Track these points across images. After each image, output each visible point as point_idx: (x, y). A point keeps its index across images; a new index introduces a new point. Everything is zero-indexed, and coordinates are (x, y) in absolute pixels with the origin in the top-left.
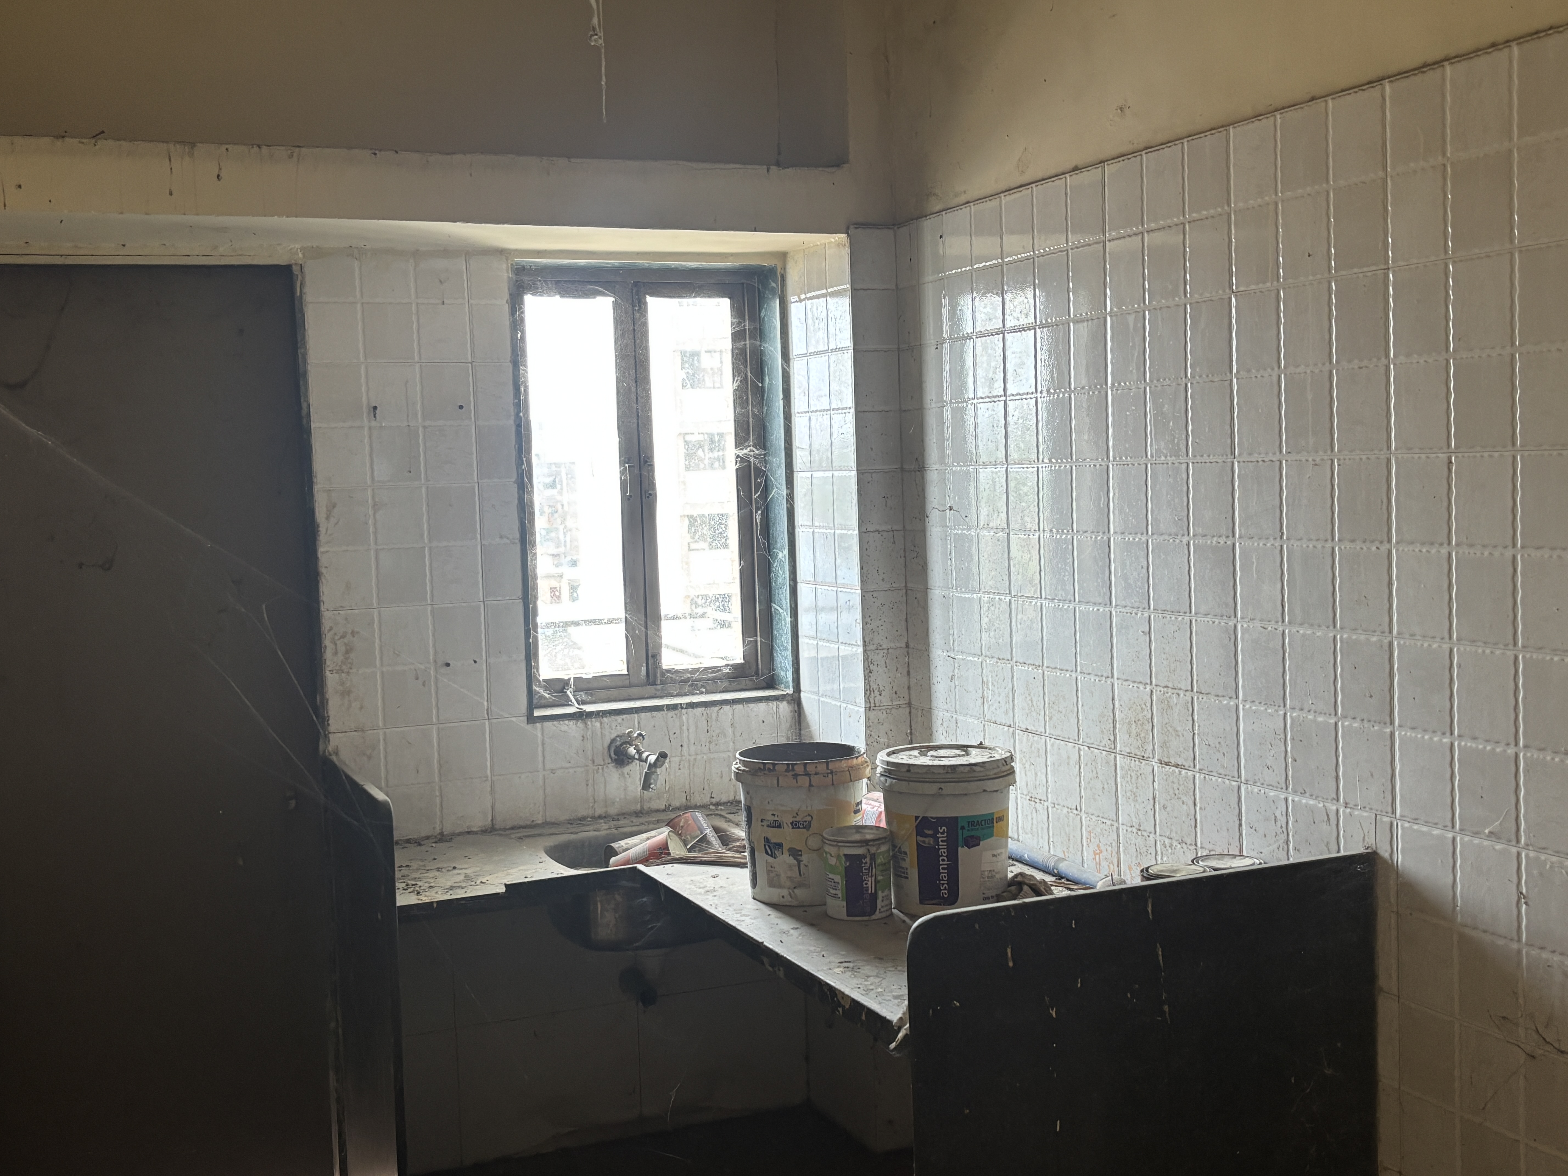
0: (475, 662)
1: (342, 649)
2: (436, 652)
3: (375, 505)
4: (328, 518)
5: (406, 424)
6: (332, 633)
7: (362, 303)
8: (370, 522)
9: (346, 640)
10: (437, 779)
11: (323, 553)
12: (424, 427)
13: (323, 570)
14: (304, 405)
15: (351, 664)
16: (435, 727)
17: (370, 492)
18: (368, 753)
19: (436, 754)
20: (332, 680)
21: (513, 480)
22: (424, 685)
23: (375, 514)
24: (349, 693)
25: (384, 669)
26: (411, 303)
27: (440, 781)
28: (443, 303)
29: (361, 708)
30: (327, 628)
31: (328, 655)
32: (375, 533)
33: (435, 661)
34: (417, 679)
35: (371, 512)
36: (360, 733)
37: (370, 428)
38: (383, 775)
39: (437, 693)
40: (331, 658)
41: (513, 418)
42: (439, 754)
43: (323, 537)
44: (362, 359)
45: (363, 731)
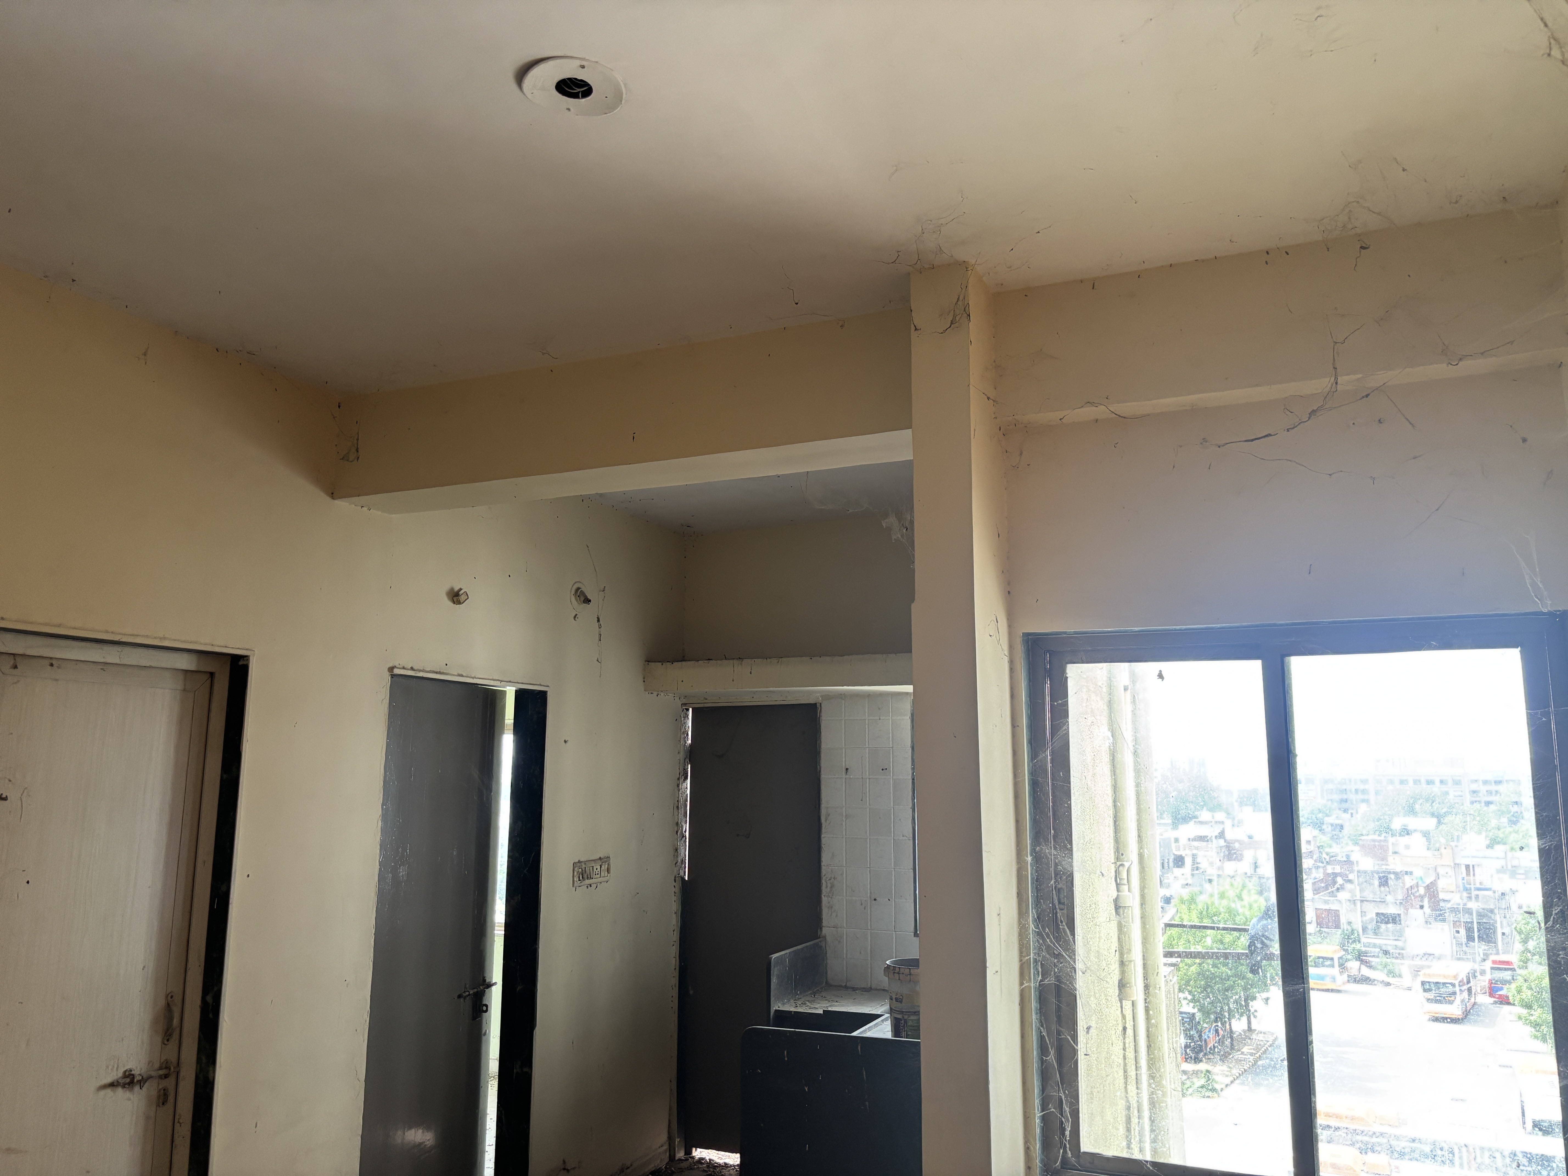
0: (889, 900)
1: (829, 885)
2: (871, 893)
3: (846, 816)
4: (826, 821)
5: (861, 777)
6: (825, 877)
7: (845, 720)
8: (844, 824)
9: (831, 881)
10: (869, 959)
11: (823, 837)
12: (869, 779)
13: (823, 846)
14: (818, 767)
15: (833, 893)
16: (869, 931)
17: (844, 809)
18: (839, 939)
19: (869, 945)
20: (824, 900)
21: (910, 807)
22: (865, 909)
23: (846, 820)
24: (832, 907)
25: (848, 898)
26: (866, 720)
27: (871, 960)
28: (880, 719)
29: (837, 916)
30: (824, 874)
31: (824, 887)
32: (846, 830)
33: (870, 897)
34: (862, 904)
35: (844, 819)
36: (835, 929)
37: (846, 778)
38: (845, 952)
39: (870, 914)
40: (825, 890)
41: (911, 775)
42: (871, 946)
43: (823, 830)
44: (844, 746)
45: (837, 928)
